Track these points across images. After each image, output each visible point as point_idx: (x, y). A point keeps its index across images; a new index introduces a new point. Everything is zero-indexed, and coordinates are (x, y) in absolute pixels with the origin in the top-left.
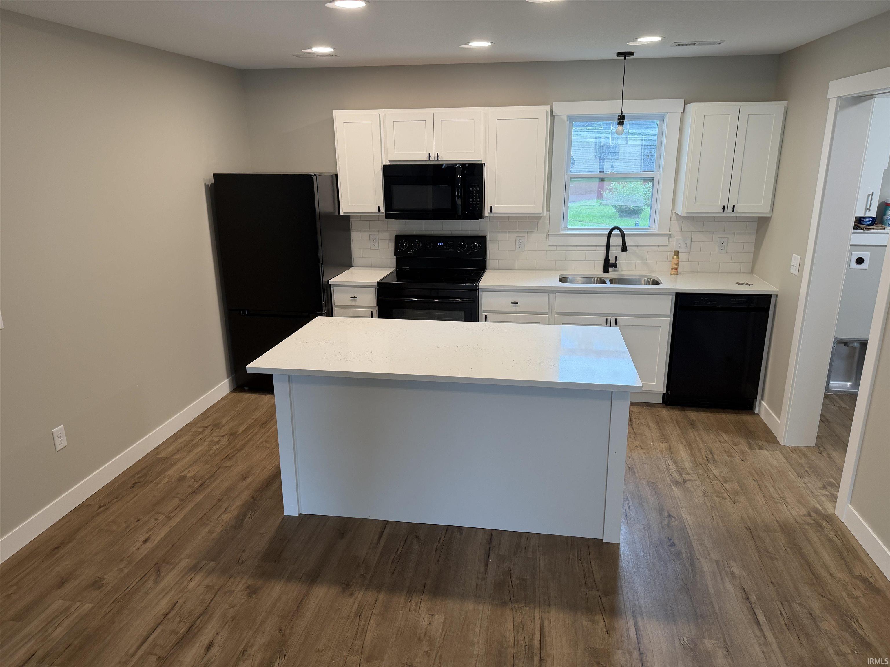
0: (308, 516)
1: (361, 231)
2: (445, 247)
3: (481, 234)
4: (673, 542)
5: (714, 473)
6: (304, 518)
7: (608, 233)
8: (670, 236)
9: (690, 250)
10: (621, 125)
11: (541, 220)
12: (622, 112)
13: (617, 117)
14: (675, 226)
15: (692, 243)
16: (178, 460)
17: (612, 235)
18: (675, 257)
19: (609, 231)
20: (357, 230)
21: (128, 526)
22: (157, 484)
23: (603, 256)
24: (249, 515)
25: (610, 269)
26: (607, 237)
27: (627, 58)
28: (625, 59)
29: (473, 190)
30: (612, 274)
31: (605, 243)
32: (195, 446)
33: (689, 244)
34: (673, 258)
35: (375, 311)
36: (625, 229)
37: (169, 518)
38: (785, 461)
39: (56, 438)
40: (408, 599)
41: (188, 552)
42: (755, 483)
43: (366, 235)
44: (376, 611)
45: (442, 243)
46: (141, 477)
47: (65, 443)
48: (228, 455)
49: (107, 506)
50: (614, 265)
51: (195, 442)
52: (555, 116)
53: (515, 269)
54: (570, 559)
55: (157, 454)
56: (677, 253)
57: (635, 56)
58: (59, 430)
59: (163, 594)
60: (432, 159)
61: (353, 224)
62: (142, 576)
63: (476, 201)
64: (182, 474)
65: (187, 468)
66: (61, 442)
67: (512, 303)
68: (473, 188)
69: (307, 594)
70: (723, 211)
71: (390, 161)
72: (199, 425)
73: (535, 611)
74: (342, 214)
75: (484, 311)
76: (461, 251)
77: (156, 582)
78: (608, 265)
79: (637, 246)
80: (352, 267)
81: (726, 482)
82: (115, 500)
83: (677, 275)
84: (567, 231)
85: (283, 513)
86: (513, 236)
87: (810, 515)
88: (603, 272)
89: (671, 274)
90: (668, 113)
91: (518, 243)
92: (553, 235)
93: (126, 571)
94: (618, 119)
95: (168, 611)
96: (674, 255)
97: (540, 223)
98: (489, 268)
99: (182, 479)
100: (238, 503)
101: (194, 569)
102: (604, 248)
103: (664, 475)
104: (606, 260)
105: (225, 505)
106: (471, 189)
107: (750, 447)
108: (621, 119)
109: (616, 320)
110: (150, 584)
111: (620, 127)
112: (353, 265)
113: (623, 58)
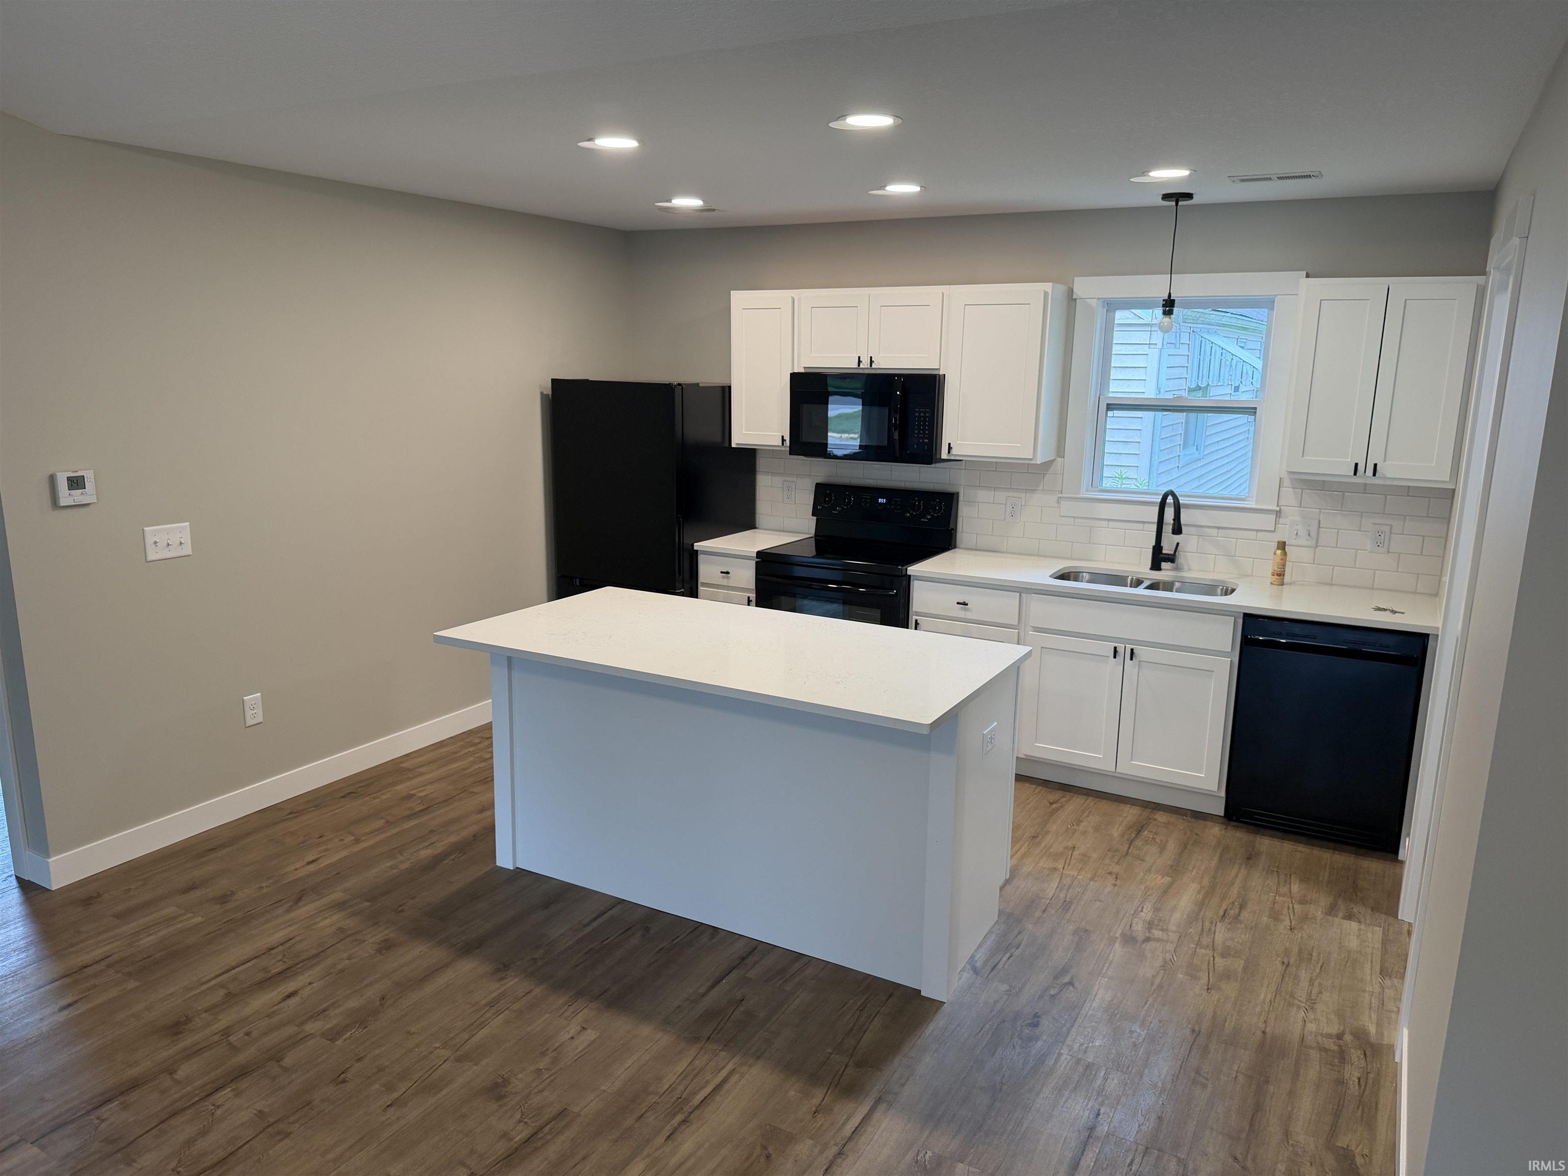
0: (525, 872)
1: (773, 474)
2: (888, 507)
3: (951, 489)
4: (1037, 1021)
5: (1216, 937)
6: (519, 873)
7: (1160, 500)
8: (1278, 514)
9: (1317, 541)
10: (1168, 316)
11: (1049, 472)
12: (1170, 294)
13: (1162, 303)
14: (1289, 496)
15: (1321, 529)
16: (421, 774)
17: (1166, 506)
18: (1279, 552)
19: (1161, 497)
20: (767, 473)
21: (305, 841)
22: (375, 798)
23: (1153, 542)
24: (453, 857)
25: (1164, 565)
26: (1158, 508)
27: (1180, 203)
28: (1177, 204)
29: (920, 417)
30: (1166, 573)
31: (1155, 519)
32: (455, 760)
33: (1313, 534)
34: (1275, 554)
35: (753, 596)
36: (1182, 496)
37: (357, 841)
38: (1378, 945)
39: (247, 709)
40: (570, 1002)
41: (348, 885)
42: (1281, 968)
43: (778, 480)
44: (516, 1006)
45: (885, 500)
46: (360, 787)
47: (260, 719)
48: (486, 778)
49: (296, 815)
50: (1171, 559)
51: (459, 755)
52: (1077, 300)
53: (1003, 552)
54: (847, 1006)
55: (401, 763)
56: (1282, 546)
57: (1196, 200)
58: (253, 698)
59: (284, 926)
60: (863, 364)
61: (761, 463)
62: (279, 900)
63: (924, 433)
64: (412, 792)
65: (422, 786)
66: (255, 715)
67: (958, 603)
68: (920, 412)
69: (447, 966)
70: (1355, 474)
71: (804, 367)
72: (480, 735)
73: (731, 1059)
74: (733, 445)
75: (917, 614)
76: (912, 514)
77: (288, 911)
78: (1159, 558)
79: (1219, 528)
80: (755, 528)
81: (1223, 956)
82: (314, 808)
83: (1282, 585)
84: (1097, 494)
85: (496, 863)
86: (1001, 496)
87: (1340, 1036)
88: (1151, 569)
89: (1271, 583)
90: (1276, 296)
91: (1009, 509)
92: (1068, 498)
93: (265, 890)
94: (1164, 306)
95: (276, 945)
96: (1278, 549)
97: (1047, 477)
98: (961, 546)
99: (409, 797)
100: (453, 839)
101: (340, 906)
102: (1155, 527)
103: (1118, 924)
104: (1157, 549)
105: (434, 839)
106: (917, 414)
107: (1331, 910)
108: (1169, 305)
109: (1132, 650)
110: (280, 911)
111: (1167, 320)
112: (757, 526)
113: (1174, 203)
